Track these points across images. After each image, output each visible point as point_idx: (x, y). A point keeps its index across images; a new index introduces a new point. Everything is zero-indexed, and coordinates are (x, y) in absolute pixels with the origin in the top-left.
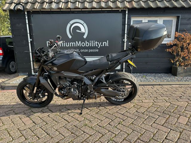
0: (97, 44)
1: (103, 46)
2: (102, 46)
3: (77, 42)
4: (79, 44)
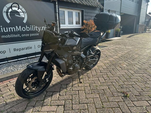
0: (37, 28)
2: (41, 30)
3: (16, 27)
4: (18, 29)
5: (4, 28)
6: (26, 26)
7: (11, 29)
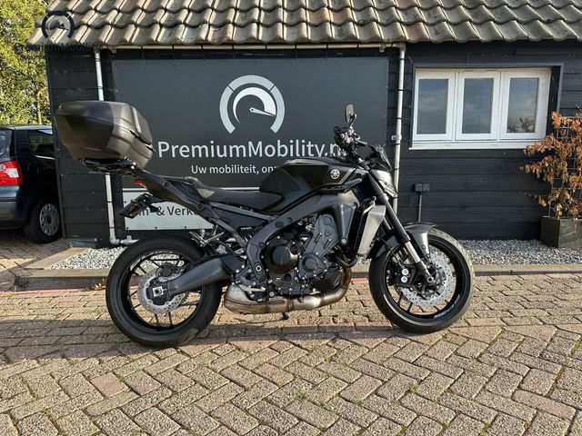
2: (326, 154)
3: (250, 143)
5: (218, 147)
6: (279, 141)
7: (234, 150)
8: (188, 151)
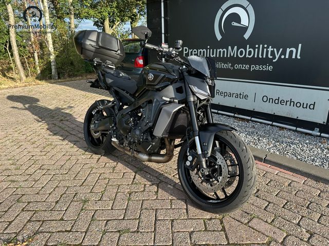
0: (273, 52)
1: (287, 57)
2: (283, 57)
3: (230, 47)
4: (232, 51)
5: (211, 50)
7: (220, 52)
8: (196, 53)
